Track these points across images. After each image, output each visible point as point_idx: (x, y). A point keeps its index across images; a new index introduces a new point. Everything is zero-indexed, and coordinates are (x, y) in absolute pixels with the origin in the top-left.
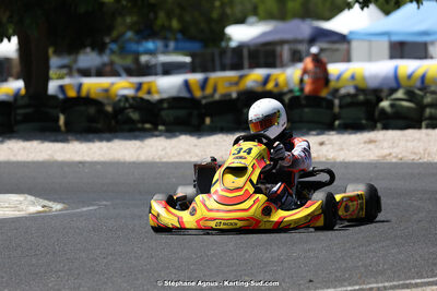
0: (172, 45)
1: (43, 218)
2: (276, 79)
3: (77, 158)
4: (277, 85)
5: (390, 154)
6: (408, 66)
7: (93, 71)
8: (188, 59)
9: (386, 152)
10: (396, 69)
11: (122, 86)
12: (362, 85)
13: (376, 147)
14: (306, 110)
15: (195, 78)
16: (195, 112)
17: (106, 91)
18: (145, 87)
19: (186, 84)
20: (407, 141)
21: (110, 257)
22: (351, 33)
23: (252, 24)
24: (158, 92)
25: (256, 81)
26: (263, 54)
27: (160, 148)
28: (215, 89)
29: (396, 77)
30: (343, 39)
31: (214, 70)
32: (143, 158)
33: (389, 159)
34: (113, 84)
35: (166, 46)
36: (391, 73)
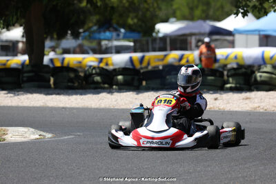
0: (122, 34)
1: (40, 142)
2: (187, 58)
3: (61, 105)
4: (188, 61)
5: (259, 107)
6: (271, 52)
7: (72, 50)
8: (132, 44)
9: (256, 105)
10: (263, 52)
11: (90, 60)
12: (241, 63)
13: (251, 102)
14: (210, 78)
15: (137, 55)
16: (136, 78)
17: (80, 62)
18: (104, 61)
19: (131, 58)
20: (270, 98)
21: (82, 168)
22: (235, 30)
23: (172, 23)
24: (113, 64)
25: (174, 59)
26: (179, 42)
27: (114, 100)
28: (149, 64)
29: (263, 58)
30: (229, 33)
31: (148, 51)
32: (103, 106)
33: (258, 110)
34: (84, 58)
35: (118, 35)
36: (260, 55)
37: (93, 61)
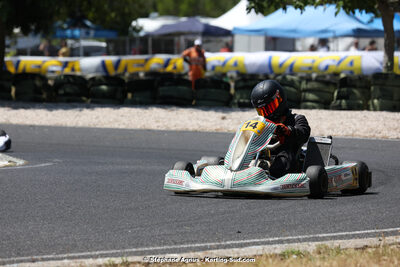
0: (92, 33)
1: (12, 171)
2: (175, 63)
3: (28, 122)
4: (175, 68)
6: (280, 57)
7: (29, 51)
8: (104, 44)
10: (270, 58)
11: (52, 64)
12: (242, 70)
15: (111, 59)
16: (120, 89)
17: (39, 67)
18: (70, 65)
19: (103, 64)
21: (73, 207)
22: (235, 29)
23: (154, 18)
24: (80, 70)
25: (159, 64)
26: (163, 43)
28: (126, 70)
29: (270, 65)
30: (227, 33)
31: (125, 53)
32: (80, 124)
34: (44, 62)
35: (88, 33)
36: (266, 62)
37: (55, 66)
